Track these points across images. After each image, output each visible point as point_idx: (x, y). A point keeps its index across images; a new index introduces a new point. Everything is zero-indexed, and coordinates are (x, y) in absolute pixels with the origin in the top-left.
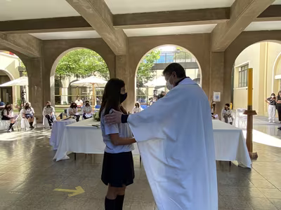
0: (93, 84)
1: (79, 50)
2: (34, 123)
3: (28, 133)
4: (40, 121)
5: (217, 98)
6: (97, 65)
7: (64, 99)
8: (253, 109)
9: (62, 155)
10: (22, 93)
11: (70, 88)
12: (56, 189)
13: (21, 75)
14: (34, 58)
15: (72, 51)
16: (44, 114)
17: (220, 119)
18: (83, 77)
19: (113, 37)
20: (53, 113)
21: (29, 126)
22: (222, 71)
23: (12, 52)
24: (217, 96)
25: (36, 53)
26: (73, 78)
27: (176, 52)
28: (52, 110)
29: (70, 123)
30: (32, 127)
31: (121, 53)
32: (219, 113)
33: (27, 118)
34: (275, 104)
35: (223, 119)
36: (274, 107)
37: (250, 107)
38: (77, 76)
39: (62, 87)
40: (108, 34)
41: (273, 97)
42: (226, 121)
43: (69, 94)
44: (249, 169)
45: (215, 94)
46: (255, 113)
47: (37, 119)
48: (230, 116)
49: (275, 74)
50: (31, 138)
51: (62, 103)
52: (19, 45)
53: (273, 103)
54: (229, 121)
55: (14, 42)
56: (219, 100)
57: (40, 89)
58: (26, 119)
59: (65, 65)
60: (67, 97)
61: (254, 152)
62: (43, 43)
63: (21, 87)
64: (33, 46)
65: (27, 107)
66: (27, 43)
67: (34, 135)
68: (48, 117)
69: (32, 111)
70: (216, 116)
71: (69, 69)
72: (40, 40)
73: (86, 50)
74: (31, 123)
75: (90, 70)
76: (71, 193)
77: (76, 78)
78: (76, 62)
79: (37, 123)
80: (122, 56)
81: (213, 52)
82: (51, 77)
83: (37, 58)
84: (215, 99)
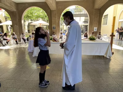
0: (40, 24)
3: (15, 46)
5: (95, 30)
6: (41, 15)
14: (13, 12)
15: (30, 8)
16: (21, 37)
25: (14, 9)
27: (75, 9)
28: (24, 35)
31: (54, 9)
34: (119, 32)
36: (118, 33)
41: (118, 29)
43: (28, 29)
49: (119, 19)
50: (17, 48)
53: (118, 32)
56: (96, 31)
57: (18, 26)
58: (14, 40)
59: (26, 15)
64: (12, 6)
66: (10, 5)
69: (16, 36)
72: (16, 3)
75: (38, 17)
77: (31, 21)
78: (31, 14)
79: (19, 41)
80: (54, 11)
81: (95, 9)
82: (22, 21)
83: (15, 12)
84: (94, 31)
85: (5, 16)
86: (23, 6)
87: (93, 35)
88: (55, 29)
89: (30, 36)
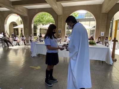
1: (43, 13)
2: (26, 43)
3: (24, 46)
4: (28, 42)
6: (51, 20)
8: (116, 39)
9: (34, 54)
11: (40, 29)
12: (30, 67)
13: (21, 24)
15: (40, 14)
16: (29, 39)
17: (103, 45)
18: (45, 25)
20: (33, 39)
21: (24, 44)
23: (18, 14)
24: (102, 34)
25: (26, 14)
26: (41, 25)
27: (86, 14)
28: (32, 38)
29: (38, 42)
31: (60, 14)
32: (103, 41)
33: (23, 41)
35: (104, 44)
38: (43, 24)
39: (37, 29)
40: (54, 6)
45: (102, 33)
46: (117, 41)
47: (27, 41)
48: (108, 43)
51: (37, 35)
54: (107, 45)
55: (18, 10)
56: (103, 35)
57: (28, 29)
59: (38, 20)
60: (39, 33)
62: (29, 10)
64: (25, 12)
65: (23, 37)
69: (25, 38)
70: (101, 43)
71: (40, 21)
73: (47, 13)
74: (25, 43)
75: (48, 22)
76: (36, 68)
79: (27, 43)
81: (102, 13)
82: (32, 25)
83: (27, 17)
84: (101, 35)
86: (34, 11)
87: (99, 40)
88: (60, 32)
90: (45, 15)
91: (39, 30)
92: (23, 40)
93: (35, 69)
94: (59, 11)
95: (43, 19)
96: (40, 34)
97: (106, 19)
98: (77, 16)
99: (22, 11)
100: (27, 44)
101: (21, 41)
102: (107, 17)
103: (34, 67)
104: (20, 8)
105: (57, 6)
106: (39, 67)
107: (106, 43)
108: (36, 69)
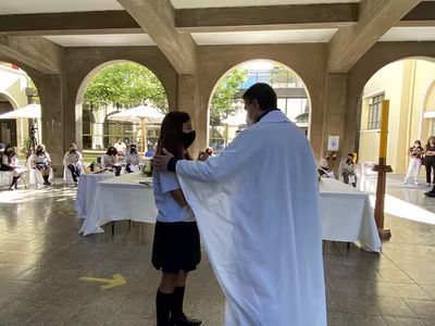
0: (143, 118)
1: (122, 63)
3: (42, 192)
4: (58, 174)
6: (149, 90)
7: (98, 141)
9: (93, 226)
10: (32, 130)
11: (107, 124)
12: (83, 278)
13: (30, 102)
14: (49, 75)
15: (110, 66)
16: (65, 163)
17: (337, 178)
18: (127, 107)
19: (174, 45)
20: (79, 162)
21: (43, 181)
22: (343, 103)
23: (17, 64)
24: (333, 143)
25: (53, 67)
26: (111, 108)
27: (272, 72)
28: (78, 157)
29: (106, 178)
30: (47, 183)
33: (40, 168)
35: (341, 178)
37: (382, 160)
38: (118, 106)
39: (93, 121)
41: (417, 146)
42: (346, 181)
43: (104, 133)
44: (377, 255)
45: (331, 139)
46: (389, 169)
47: (54, 170)
48: (352, 173)
49: (425, 111)
50: (46, 199)
51: (94, 146)
52: (26, 54)
54: (350, 181)
56: (336, 148)
57: (60, 124)
59: (99, 87)
60: (101, 138)
61: (385, 228)
62: (66, 51)
63: (30, 121)
64: (48, 56)
65: (39, 152)
66: (40, 51)
67: (51, 195)
68: (71, 168)
69: (47, 158)
70: (331, 173)
71: (105, 94)
72: (61, 47)
73: (133, 65)
74: (46, 177)
75: (138, 97)
76: (106, 284)
77: (115, 109)
78: (116, 83)
79: (55, 176)
80: (188, 75)
81: (330, 74)
82: (77, 107)
83: (56, 75)
84: (330, 148)
85: (27, 90)
89: (99, 160)
90: (126, 70)
91: (101, 126)
92: (38, 166)
93: (106, 287)
94: (184, 61)
95: (119, 86)
96: (106, 140)
97: (344, 92)
98: (245, 79)
99: (38, 54)
100: (58, 182)
101: (32, 171)
102: (345, 87)
103: (100, 280)
104: (32, 40)
105: (177, 42)
106: (119, 280)
107: (346, 175)
108: (110, 286)
